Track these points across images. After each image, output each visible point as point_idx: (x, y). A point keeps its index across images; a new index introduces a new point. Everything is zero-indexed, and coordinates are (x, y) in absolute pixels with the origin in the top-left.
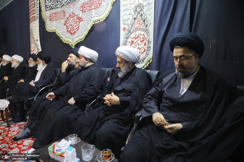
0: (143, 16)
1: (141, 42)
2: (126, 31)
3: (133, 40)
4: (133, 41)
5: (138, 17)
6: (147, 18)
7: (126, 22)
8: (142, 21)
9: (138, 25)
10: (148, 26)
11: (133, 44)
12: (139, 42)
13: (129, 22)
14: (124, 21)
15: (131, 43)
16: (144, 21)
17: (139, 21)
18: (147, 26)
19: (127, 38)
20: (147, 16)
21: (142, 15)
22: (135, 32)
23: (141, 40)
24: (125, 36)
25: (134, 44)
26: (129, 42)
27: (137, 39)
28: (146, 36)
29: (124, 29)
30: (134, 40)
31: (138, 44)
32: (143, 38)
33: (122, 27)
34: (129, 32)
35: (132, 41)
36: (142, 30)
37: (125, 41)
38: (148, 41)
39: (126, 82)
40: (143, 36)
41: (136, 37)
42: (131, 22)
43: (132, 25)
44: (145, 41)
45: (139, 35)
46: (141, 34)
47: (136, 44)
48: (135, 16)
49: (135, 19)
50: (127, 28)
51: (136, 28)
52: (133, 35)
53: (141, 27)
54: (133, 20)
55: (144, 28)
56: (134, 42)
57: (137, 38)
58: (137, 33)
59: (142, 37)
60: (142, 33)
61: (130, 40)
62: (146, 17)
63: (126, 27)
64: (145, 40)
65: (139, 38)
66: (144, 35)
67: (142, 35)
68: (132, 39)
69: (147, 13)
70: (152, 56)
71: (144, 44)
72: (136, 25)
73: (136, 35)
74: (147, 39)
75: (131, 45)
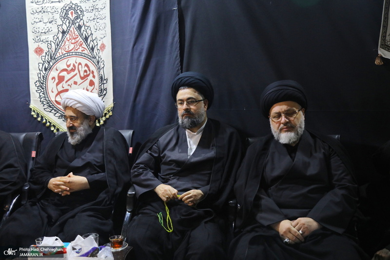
0: (83, 29)
1: (82, 78)
2: (44, 54)
3: (62, 74)
4: (64, 77)
5: (71, 29)
6: (91, 34)
7: (43, 37)
8: (80, 39)
9: (72, 46)
10: (95, 50)
11: (64, 82)
12: (77, 79)
13: (50, 37)
14: (37, 34)
15: (57, 81)
16: (86, 39)
17: (75, 39)
18: (93, 49)
19: (46, 69)
20: (93, 30)
21: (80, 27)
22: (67, 60)
23: (82, 76)
24: (41, 65)
25: (66, 82)
26: (53, 78)
27: (73, 74)
28: (92, 68)
29: (39, 51)
30: (64, 74)
31: (75, 83)
32: (85, 71)
33: (32, 46)
34: (51, 58)
35: (59, 77)
36: (81, 55)
37: (43, 77)
38: (102, 78)
39: (88, 152)
40: (86, 68)
41: (69, 69)
42: (56, 37)
43: (58, 45)
44: (90, 77)
45: (76, 65)
46: (80, 64)
47: (69, 83)
48: (65, 28)
49: (64, 32)
50: (46, 49)
51: (68, 52)
52: (62, 65)
53: (80, 50)
54: (60, 35)
55: (86, 52)
56: (66, 79)
57: (73, 70)
58: (72, 61)
59: (84, 69)
60: (84, 61)
61: (54, 73)
62: (89, 32)
63: (44, 47)
64: (91, 75)
65: (76, 71)
66: (86, 65)
67: (83, 65)
68: (58, 72)
69: (91, 24)
70: (113, 106)
71: (88, 82)
72: (69, 45)
73: (68, 66)
74: (96, 74)
75: (57, 84)
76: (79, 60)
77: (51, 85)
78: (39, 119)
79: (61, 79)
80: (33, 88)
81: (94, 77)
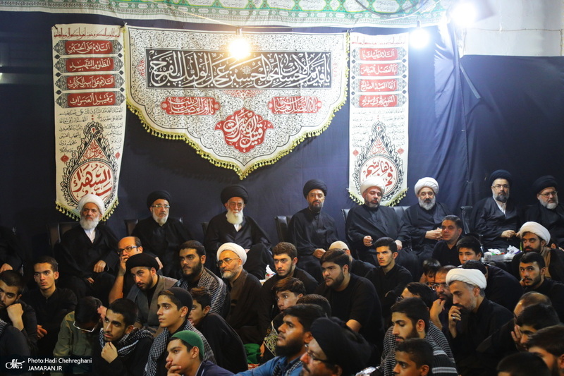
0: (385, 138)
1: (383, 172)
2: (359, 155)
4: (371, 170)
5: (378, 138)
7: (359, 143)
8: (383, 145)
9: (377, 150)
10: (393, 153)
12: (380, 172)
13: (363, 144)
14: (355, 142)
15: (367, 173)
16: (387, 145)
17: (379, 145)
18: (391, 152)
19: (359, 165)
20: (392, 140)
21: (383, 137)
22: (374, 159)
23: (383, 170)
24: (357, 162)
26: (364, 171)
27: (377, 168)
28: (390, 164)
29: (356, 153)
30: (371, 168)
31: (378, 175)
32: (386, 167)
33: (352, 150)
34: (363, 158)
35: (368, 170)
36: (383, 156)
37: (358, 170)
38: (400, 172)
40: (386, 165)
41: (375, 165)
42: (367, 144)
43: (368, 149)
44: (389, 171)
45: (380, 163)
46: (382, 162)
48: (373, 137)
49: (373, 141)
50: (360, 152)
51: (375, 154)
52: (370, 163)
53: (382, 153)
54: (370, 142)
55: (386, 154)
56: (373, 172)
57: (377, 166)
58: (377, 160)
59: (384, 165)
60: (385, 160)
61: (365, 168)
62: (389, 141)
63: (359, 150)
64: (390, 169)
65: (380, 167)
66: (386, 163)
67: (384, 163)
68: (368, 167)
69: (391, 135)
70: (407, 190)
71: (387, 174)
72: (375, 149)
73: (375, 163)
74: (393, 168)
75: (367, 176)
76: (382, 159)
77: (363, 176)
78: (355, 200)
79: (369, 172)
80: (351, 178)
81: (392, 171)
